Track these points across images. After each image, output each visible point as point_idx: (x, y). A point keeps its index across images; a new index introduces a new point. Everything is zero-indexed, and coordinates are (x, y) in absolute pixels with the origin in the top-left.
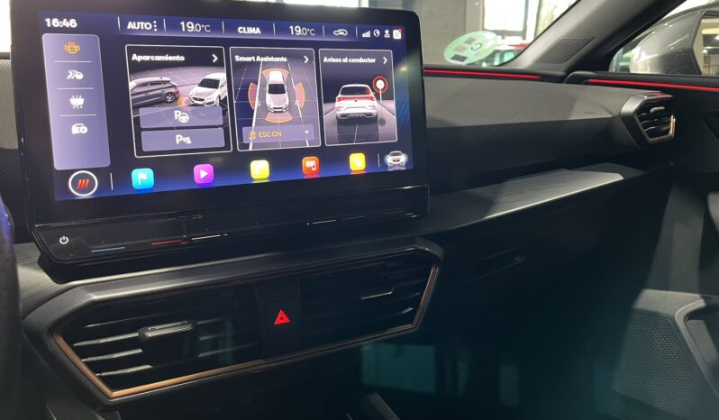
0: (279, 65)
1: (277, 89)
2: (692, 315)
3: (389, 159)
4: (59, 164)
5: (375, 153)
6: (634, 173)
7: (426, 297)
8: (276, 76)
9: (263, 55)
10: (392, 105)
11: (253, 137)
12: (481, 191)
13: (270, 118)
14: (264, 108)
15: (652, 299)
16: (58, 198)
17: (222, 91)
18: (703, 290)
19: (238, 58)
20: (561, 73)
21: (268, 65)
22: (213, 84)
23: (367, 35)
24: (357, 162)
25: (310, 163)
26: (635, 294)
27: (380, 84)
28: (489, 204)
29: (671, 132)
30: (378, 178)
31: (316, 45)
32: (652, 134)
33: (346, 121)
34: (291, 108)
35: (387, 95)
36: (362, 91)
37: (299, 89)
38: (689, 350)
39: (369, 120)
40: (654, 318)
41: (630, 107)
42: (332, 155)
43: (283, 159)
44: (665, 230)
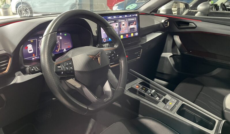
0: (124, 21)
1: (123, 25)
2: (171, 57)
3: (136, 34)
4: (102, 38)
5: (134, 33)
6: (163, 33)
7: (141, 53)
8: (123, 23)
9: (122, 20)
10: (136, 26)
11: (121, 32)
12: (144, 37)
13: (123, 29)
14: (122, 28)
15: (164, 55)
16: (102, 42)
17: (118, 26)
18: (172, 52)
19: (120, 21)
20: (149, 13)
21: (123, 22)
22: (117, 25)
23: (133, 16)
24: (132, 35)
25: (127, 35)
26: (161, 54)
27: (135, 23)
28: (146, 40)
29: (168, 25)
30: (135, 37)
31: (128, 18)
32: (166, 26)
33: (131, 29)
34: (125, 27)
35: (135, 25)
36: (133, 24)
37: (126, 24)
38: (170, 62)
39: (133, 28)
40: (164, 57)
41: (163, 21)
42: (129, 34)
43: (124, 35)
44: (166, 42)
